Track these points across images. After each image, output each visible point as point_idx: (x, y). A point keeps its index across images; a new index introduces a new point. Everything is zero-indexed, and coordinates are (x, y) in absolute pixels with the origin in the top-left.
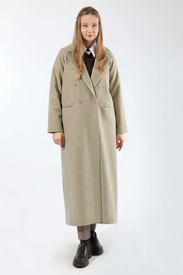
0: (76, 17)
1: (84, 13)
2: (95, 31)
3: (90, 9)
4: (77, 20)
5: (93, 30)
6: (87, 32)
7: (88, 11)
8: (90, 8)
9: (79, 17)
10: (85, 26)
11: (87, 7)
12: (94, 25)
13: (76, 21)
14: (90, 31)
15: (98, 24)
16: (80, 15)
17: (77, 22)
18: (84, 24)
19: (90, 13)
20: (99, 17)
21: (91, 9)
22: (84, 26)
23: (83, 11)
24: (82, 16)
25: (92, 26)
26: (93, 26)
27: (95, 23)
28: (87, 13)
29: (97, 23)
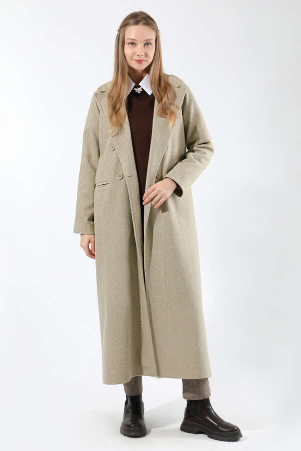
0: (118, 28)
1: (131, 21)
2: (148, 53)
3: (141, 16)
4: (118, 33)
5: (144, 52)
6: (134, 54)
7: (138, 19)
8: (142, 13)
9: (122, 28)
10: (132, 44)
11: (138, 11)
12: (147, 44)
13: (118, 35)
14: (139, 54)
15: (153, 42)
16: (125, 25)
17: (118, 37)
18: (130, 41)
19: (141, 23)
20: (157, 31)
21: (144, 16)
22: (129, 43)
23: (130, 19)
24: (128, 26)
25: (143, 45)
26: (145, 45)
27: (149, 40)
28: (137, 23)
29: (152, 40)
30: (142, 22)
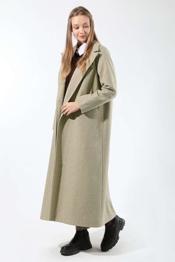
5: (84, 31)
14: (81, 32)
23: (73, 13)
30: (80, 13)
